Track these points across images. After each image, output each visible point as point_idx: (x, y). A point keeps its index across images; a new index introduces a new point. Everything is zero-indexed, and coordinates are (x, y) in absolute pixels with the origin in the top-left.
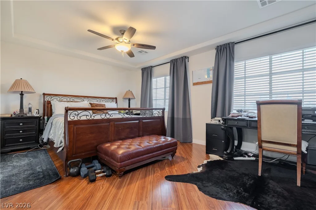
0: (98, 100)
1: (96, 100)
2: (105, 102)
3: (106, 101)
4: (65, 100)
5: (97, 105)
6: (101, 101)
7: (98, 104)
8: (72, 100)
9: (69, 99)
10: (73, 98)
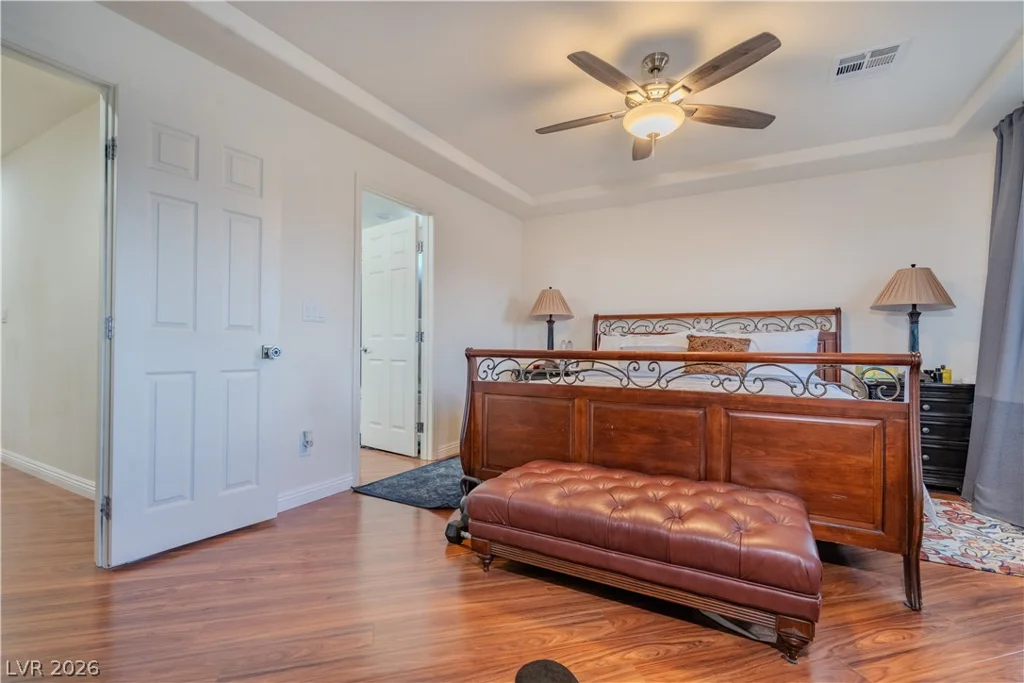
0: (745, 322)
1: (738, 326)
2: (782, 330)
3: (783, 324)
4: (643, 330)
5: (706, 343)
6: (760, 326)
7: (710, 340)
8: (660, 330)
9: (651, 326)
10: (663, 323)
